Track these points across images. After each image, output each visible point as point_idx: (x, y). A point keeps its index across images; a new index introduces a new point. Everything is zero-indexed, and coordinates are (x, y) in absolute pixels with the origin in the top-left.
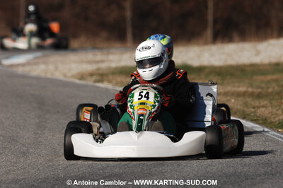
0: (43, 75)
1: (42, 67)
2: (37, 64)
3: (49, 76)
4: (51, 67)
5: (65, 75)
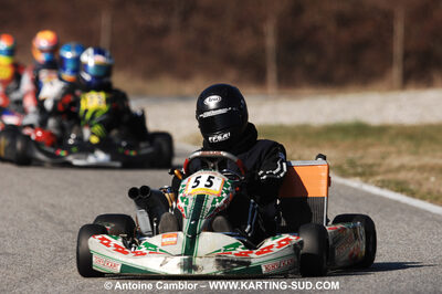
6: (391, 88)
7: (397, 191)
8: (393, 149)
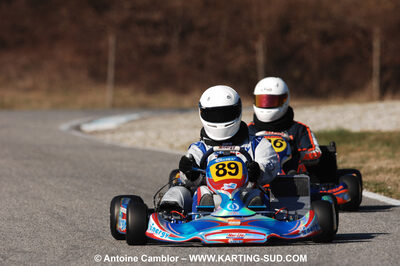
0: (140, 145)
1: (139, 134)
2: (132, 130)
3: (149, 147)
4: (152, 135)
5: (171, 146)
6: (371, 99)
7: (375, 192)
8: (371, 154)
